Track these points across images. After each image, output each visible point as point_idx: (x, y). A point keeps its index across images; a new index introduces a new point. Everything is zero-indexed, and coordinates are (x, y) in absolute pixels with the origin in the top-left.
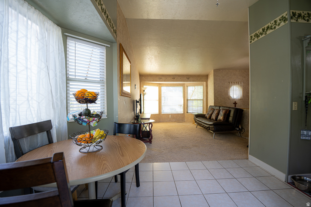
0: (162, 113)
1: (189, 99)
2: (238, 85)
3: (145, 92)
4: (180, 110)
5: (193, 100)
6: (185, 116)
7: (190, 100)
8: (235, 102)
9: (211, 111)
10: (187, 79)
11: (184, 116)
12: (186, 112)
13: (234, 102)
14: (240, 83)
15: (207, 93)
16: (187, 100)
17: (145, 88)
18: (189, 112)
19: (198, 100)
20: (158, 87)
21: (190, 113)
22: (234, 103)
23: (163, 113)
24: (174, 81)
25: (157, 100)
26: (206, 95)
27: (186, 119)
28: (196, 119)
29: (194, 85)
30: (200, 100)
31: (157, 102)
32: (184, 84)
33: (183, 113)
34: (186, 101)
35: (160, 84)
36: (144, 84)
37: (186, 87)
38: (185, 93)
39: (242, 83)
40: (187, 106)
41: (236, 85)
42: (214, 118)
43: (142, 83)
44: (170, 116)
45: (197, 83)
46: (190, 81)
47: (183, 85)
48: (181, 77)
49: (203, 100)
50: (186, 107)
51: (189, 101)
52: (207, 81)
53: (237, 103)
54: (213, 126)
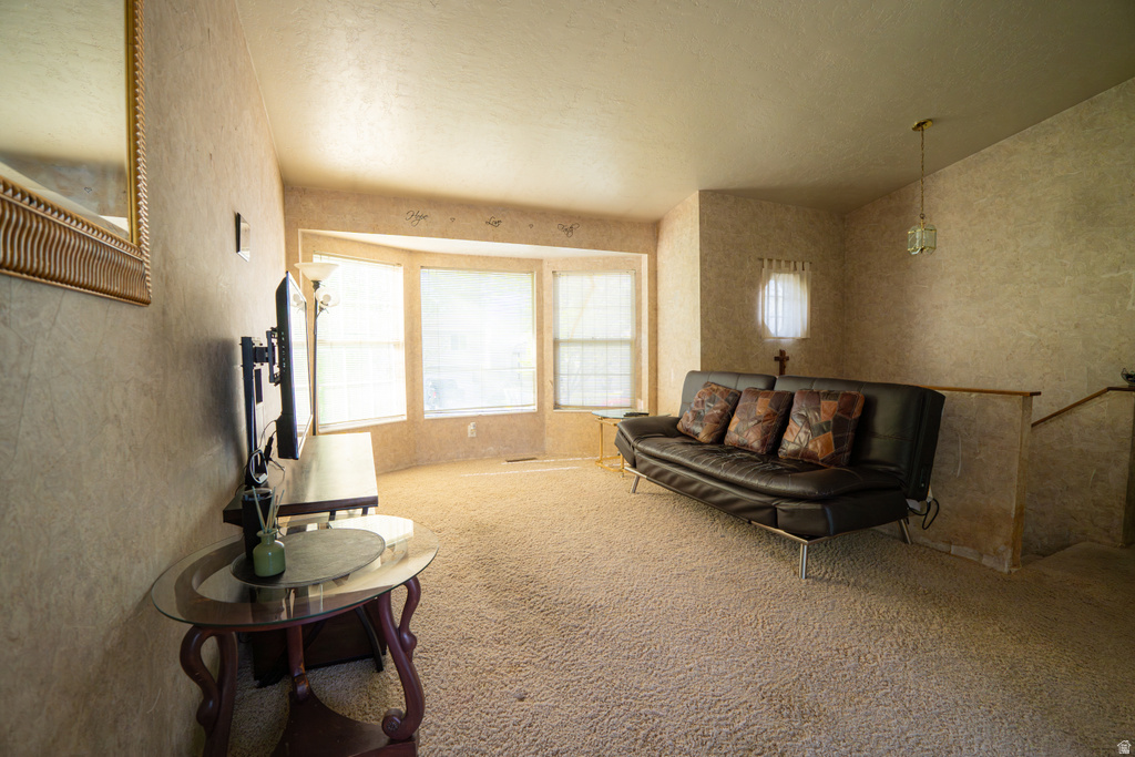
0: (426, 416)
1: (562, 336)
2: (792, 276)
3: (320, 294)
4: (519, 397)
5: (583, 342)
6: (548, 422)
7: (569, 342)
8: (782, 353)
9: (712, 400)
10: (563, 234)
11: (543, 425)
12: (549, 404)
13: (778, 355)
14: (799, 265)
15: (656, 309)
16: (556, 343)
17: (323, 265)
18: (562, 401)
19: (607, 342)
20: (401, 269)
21: (566, 407)
22: (776, 359)
23: (434, 416)
24: (495, 239)
25: (396, 345)
26: (650, 320)
27: (549, 442)
28: (640, 446)
29: (590, 268)
30: (621, 342)
31: (399, 356)
32: (540, 261)
33: (534, 408)
34: (550, 347)
35: (410, 252)
36: (316, 245)
37: (548, 277)
38: (545, 311)
39: (807, 265)
40: (556, 374)
41: (785, 272)
42: (756, 445)
43: (304, 234)
44: (471, 427)
45: (604, 258)
46: (579, 245)
47: (532, 266)
48: (531, 221)
49: (635, 344)
50: (552, 379)
51: (563, 349)
52: (656, 251)
53: (788, 359)
54: (819, 506)
